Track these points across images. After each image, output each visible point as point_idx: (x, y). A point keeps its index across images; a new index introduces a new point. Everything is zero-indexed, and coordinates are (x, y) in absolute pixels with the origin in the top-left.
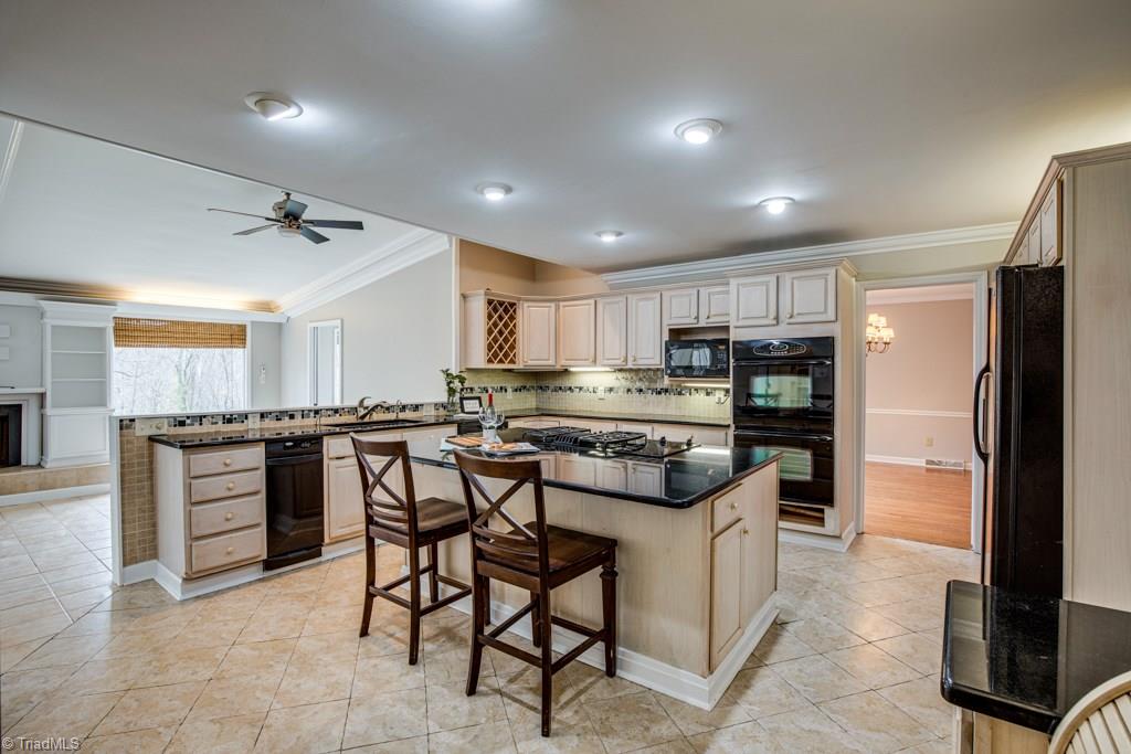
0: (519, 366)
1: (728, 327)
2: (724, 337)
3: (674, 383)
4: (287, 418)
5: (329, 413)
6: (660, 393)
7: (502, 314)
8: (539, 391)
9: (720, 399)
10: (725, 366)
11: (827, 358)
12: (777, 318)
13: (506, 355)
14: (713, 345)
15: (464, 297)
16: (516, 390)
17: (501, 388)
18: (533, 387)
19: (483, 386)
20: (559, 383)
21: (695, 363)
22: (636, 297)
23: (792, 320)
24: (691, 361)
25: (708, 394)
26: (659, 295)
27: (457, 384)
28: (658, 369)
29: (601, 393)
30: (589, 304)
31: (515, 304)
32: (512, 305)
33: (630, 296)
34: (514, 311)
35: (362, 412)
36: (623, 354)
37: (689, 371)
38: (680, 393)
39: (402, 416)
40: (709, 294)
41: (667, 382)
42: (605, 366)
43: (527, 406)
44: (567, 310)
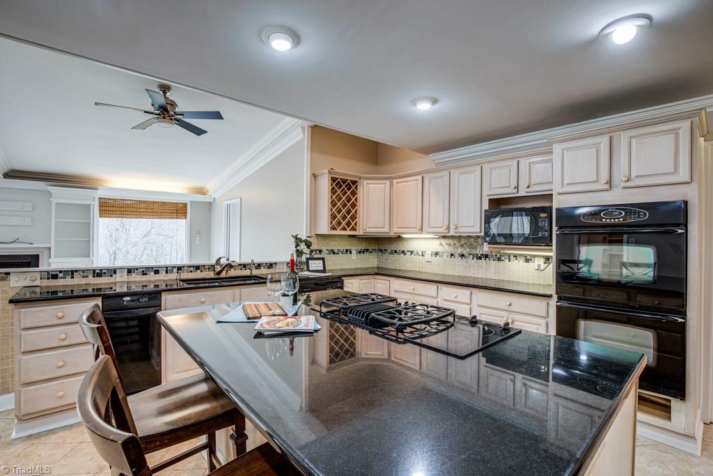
0: (359, 232)
1: (552, 194)
2: (546, 204)
3: (493, 250)
4: (152, 273)
5: (191, 269)
6: (480, 258)
7: (344, 189)
8: (380, 253)
9: (539, 266)
10: (547, 234)
11: (678, 225)
12: (610, 182)
13: (348, 224)
14: (533, 213)
15: (315, 176)
16: (360, 252)
17: (347, 251)
18: (375, 250)
19: (330, 248)
20: (395, 247)
21: (515, 231)
22: (458, 171)
23: (628, 184)
24: (511, 229)
25: (527, 261)
26: (479, 168)
27: (303, 247)
28: (478, 237)
29: (428, 257)
30: (417, 180)
31: (356, 182)
32: (354, 182)
33: (452, 171)
34: (356, 188)
35: (218, 268)
36: (446, 223)
37: (508, 239)
38: (499, 259)
39: (256, 272)
40: (530, 163)
41: (486, 248)
42: (428, 233)
43: (370, 265)
44: (400, 185)
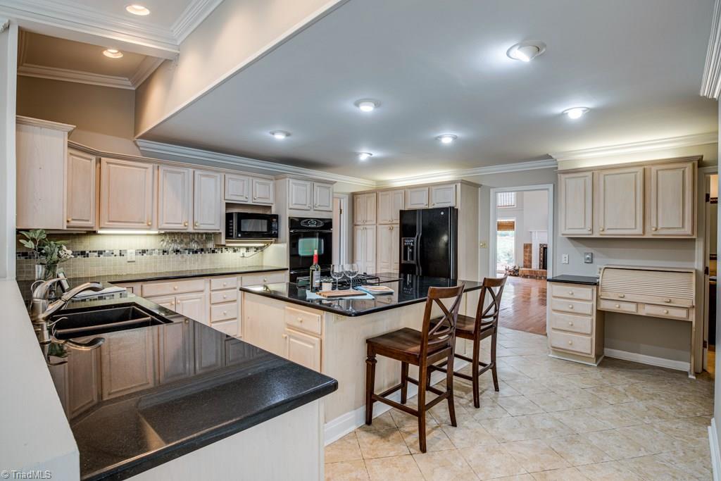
9: (243, 254)
10: (276, 232)
12: (310, 206)
23: (316, 208)
25: (235, 251)
29: (129, 256)
36: (186, 219)
42: (160, 229)
